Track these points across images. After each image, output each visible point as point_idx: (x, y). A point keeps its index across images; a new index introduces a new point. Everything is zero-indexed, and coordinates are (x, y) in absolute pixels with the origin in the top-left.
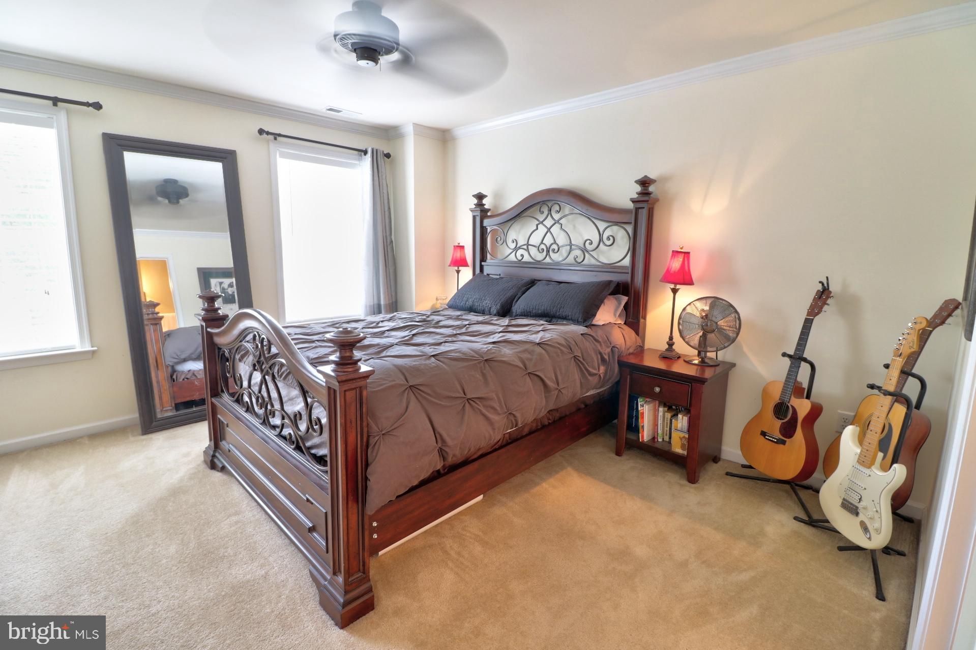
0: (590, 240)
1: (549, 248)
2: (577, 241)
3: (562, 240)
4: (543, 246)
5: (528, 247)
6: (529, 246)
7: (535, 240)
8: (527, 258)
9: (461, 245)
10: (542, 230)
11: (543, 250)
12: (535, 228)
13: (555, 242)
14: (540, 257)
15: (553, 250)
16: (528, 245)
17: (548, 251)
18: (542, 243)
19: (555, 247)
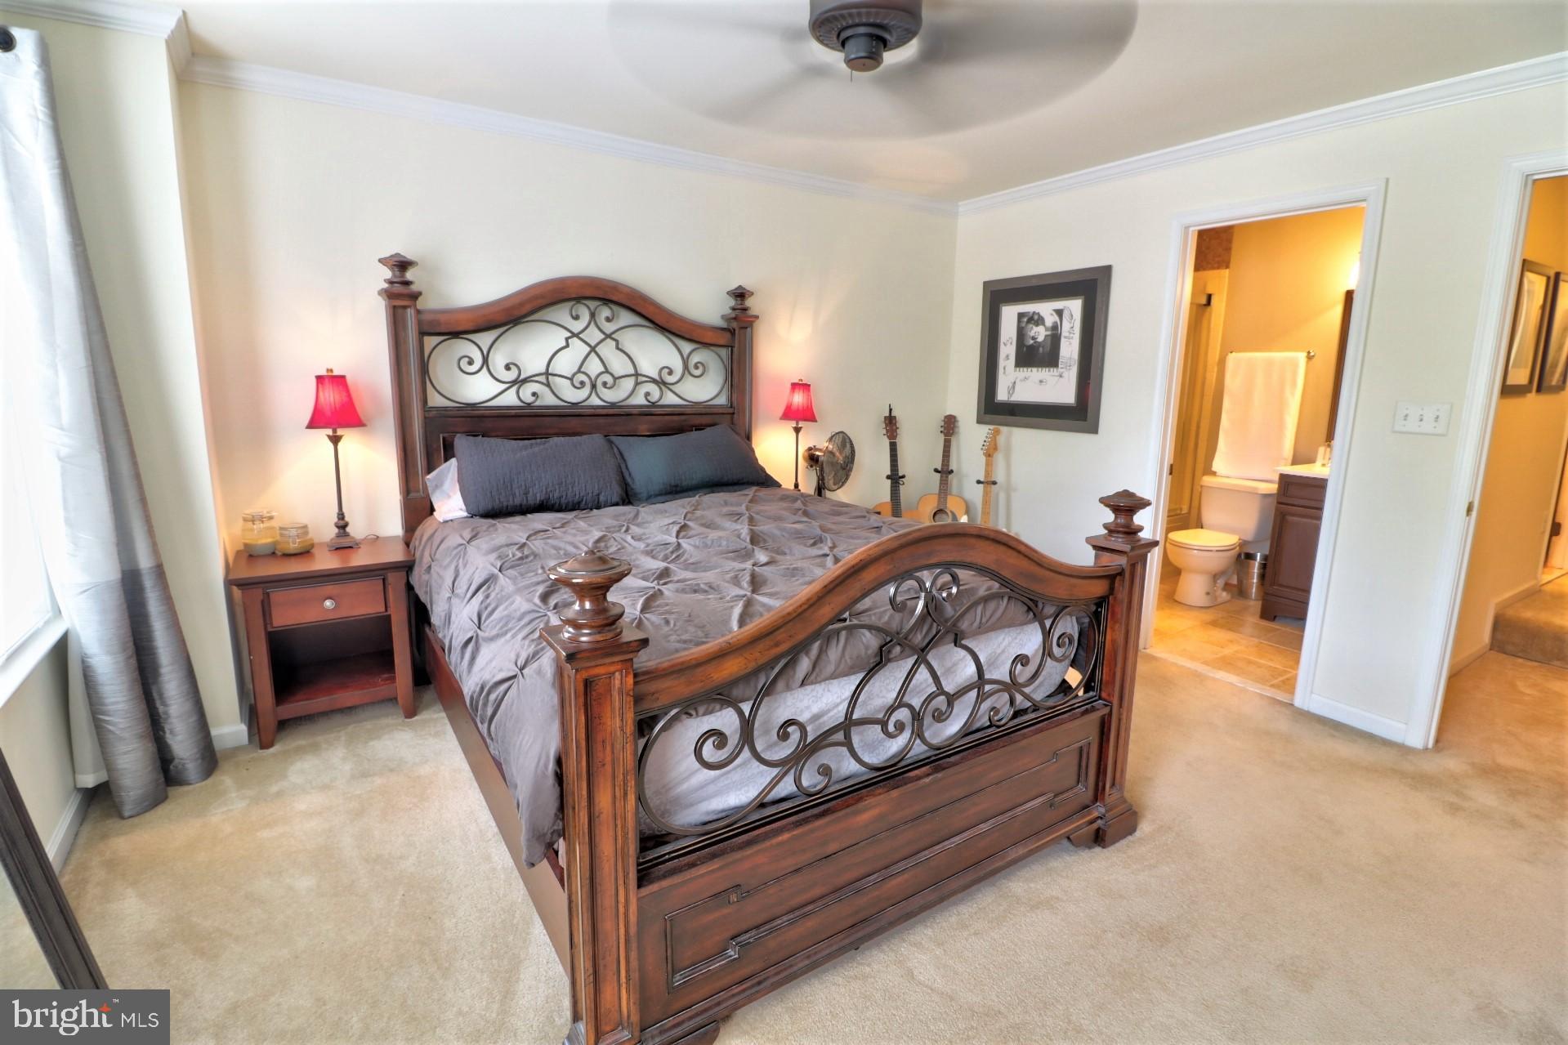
0: (667, 367)
1: (596, 381)
2: (649, 368)
3: (619, 365)
4: (582, 377)
5: (547, 379)
6: (550, 377)
7: (566, 363)
8: (548, 399)
9: (336, 373)
10: (578, 349)
11: (582, 383)
12: (564, 344)
13: (607, 371)
14: (572, 395)
15: (605, 384)
16: (547, 374)
17: (594, 386)
18: (579, 371)
19: (608, 379)
